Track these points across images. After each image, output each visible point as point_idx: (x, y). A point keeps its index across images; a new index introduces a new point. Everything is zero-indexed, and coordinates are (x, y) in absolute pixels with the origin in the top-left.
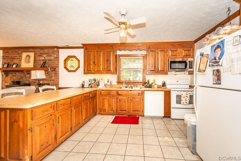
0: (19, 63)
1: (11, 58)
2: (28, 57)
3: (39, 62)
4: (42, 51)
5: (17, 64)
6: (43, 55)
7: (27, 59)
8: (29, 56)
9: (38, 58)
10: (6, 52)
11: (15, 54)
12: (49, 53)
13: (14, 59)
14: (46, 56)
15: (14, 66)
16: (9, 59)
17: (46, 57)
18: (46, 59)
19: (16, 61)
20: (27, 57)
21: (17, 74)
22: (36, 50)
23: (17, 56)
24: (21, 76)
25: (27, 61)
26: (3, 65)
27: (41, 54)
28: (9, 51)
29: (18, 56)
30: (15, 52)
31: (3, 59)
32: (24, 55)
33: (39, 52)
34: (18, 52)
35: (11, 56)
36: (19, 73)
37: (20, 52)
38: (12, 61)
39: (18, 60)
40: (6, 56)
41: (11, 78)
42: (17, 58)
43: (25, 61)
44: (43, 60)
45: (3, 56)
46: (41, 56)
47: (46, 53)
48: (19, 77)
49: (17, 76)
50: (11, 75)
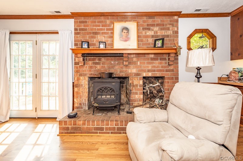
1: (90, 33)
2: (126, 31)
3: (144, 39)
4: (150, 21)
5: (105, 43)
6: (151, 28)
7: (123, 34)
8: (127, 29)
9: (144, 32)
10: (81, 22)
11: (99, 26)
12: (163, 25)
13: (96, 33)
14: (159, 30)
16: (88, 34)
17: (159, 32)
18: (159, 34)
19: (100, 38)
20: (124, 31)
21: (103, 59)
22: (140, 19)
23: (101, 29)
24: (111, 64)
25: (124, 37)
26: (76, 45)
27: (148, 25)
28: (87, 20)
29: (104, 29)
30: (99, 22)
31: (75, 34)
32: (118, 26)
33: (144, 22)
34: (105, 21)
35: (92, 29)
36: (107, 60)
37: (108, 22)
38: (93, 37)
39: (104, 37)
40: (80, 30)
41: (91, 67)
42: (103, 33)
43: (120, 38)
44: (153, 36)
45: (76, 29)
46: (149, 29)
47: (158, 25)
48: (106, 65)
49: (102, 64)
50: (90, 62)
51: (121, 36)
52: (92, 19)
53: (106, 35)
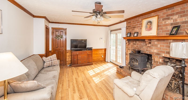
0: (140, 31)
1: (132, 28)
2: (150, 24)
3: (164, 27)
4: (170, 12)
5: (138, 32)
6: (170, 17)
7: (148, 26)
8: (150, 22)
9: (163, 22)
10: (129, 23)
11: (136, 23)
12: (184, 12)
13: (134, 27)
14: (178, 18)
15: (135, 35)
17: (178, 19)
18: (178, 21)
19: (137, 30)
20: (149, 24)
21: (137, 42)
22: (160, 12)
23: (137, 25)
24: (141, 45)
25: (148, 28)
26: (127, 34)
27: (167, 16)
28: (131, 21)
29: (138, 25)
30: (136, 21)
31: (127, 29)
32: (145, 22)
33: (164, 14)
34: (139, 20)
35: (133, 26)
36: (139, 42)
37: (140, 20)
38: (133, 30)
39: (138, 29)
40: (129, 26)
41: (132, 46)
42: (137, 27)
43: (146, 29)
44: (172, 24)
45: (127, 27)
46: (169, 19)
47: (177, 13)
48: (139, 46)
49: (137, 45)
50: (132, 43)
51: (146, 27)
52: (133, 20)
53: (139, 28)
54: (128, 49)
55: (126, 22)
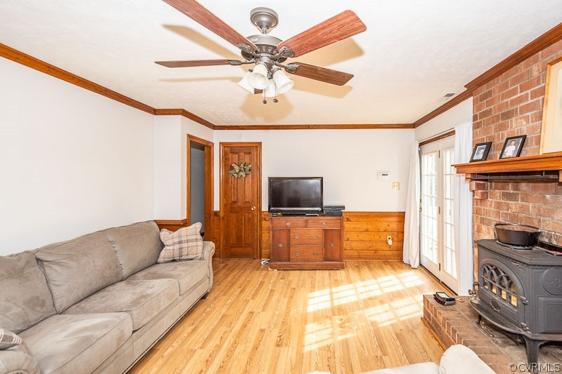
0: (534, 129)
1: (497, 117)
5: (524, 137)
10: (483, 97)
11: (514, 92)
13: (508, 115)
15: (511, 151)
16: (493, 122)
19: (519, 125)
21: (524, 187)
23: (520, 100)
24: (546, 202)
28: (492, 89)
29: (526, 97)
30: (515, 81)
31: (476, 126)
34: (529, 72)
35: (500, 108)
36: (534, 189)
37: (535, 70)
38: (502, 127)
39: (527, 119)
40: (482, 115)
41: (499, 205)
42: (523, 110)
45: (475, 118)
48: (531, 205)
49: (523, 200)
50: (498, 192)
52: (500, 81)
53: (529, 114)
54: (482, 221)
55: (469, 102)
